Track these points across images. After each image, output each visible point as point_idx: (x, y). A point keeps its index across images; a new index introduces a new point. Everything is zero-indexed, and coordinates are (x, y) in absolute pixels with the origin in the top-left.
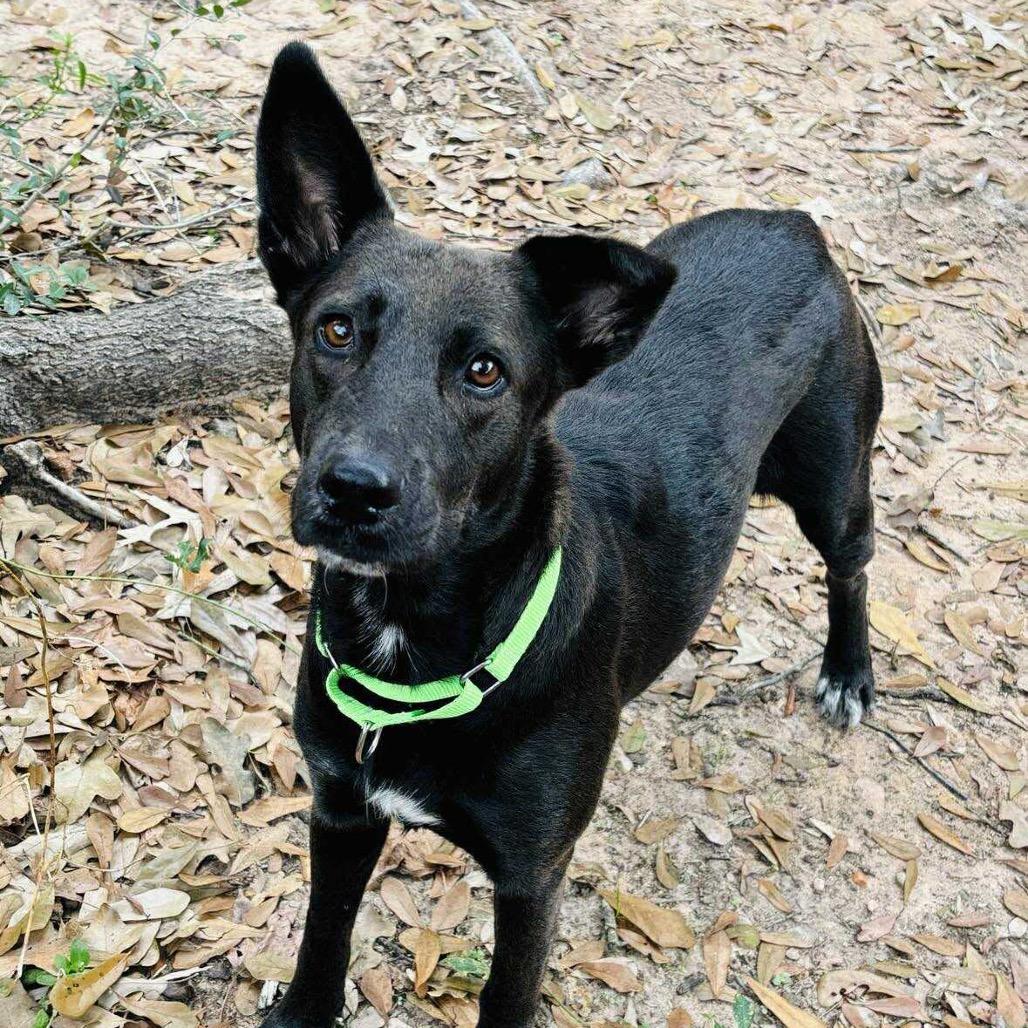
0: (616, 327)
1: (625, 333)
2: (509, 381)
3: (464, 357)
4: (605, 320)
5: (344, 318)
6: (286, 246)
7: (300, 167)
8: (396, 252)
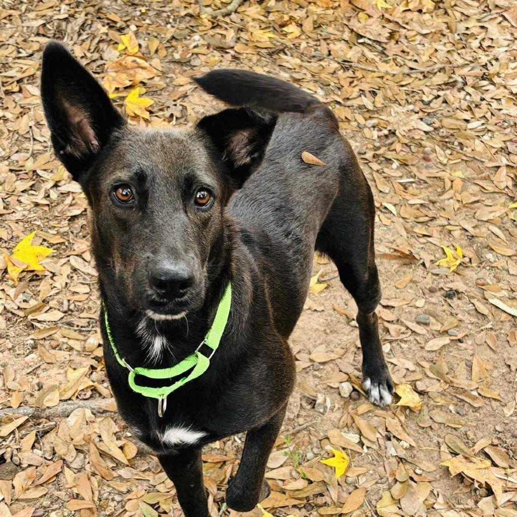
0: (250, 153)
1: (256, 155)
2: (215, 198)
3: (192, 191)
4: (244, 151)
5: (125, 185)
6: (69, 149)
7: (67, 105)
8: (140, 143)
